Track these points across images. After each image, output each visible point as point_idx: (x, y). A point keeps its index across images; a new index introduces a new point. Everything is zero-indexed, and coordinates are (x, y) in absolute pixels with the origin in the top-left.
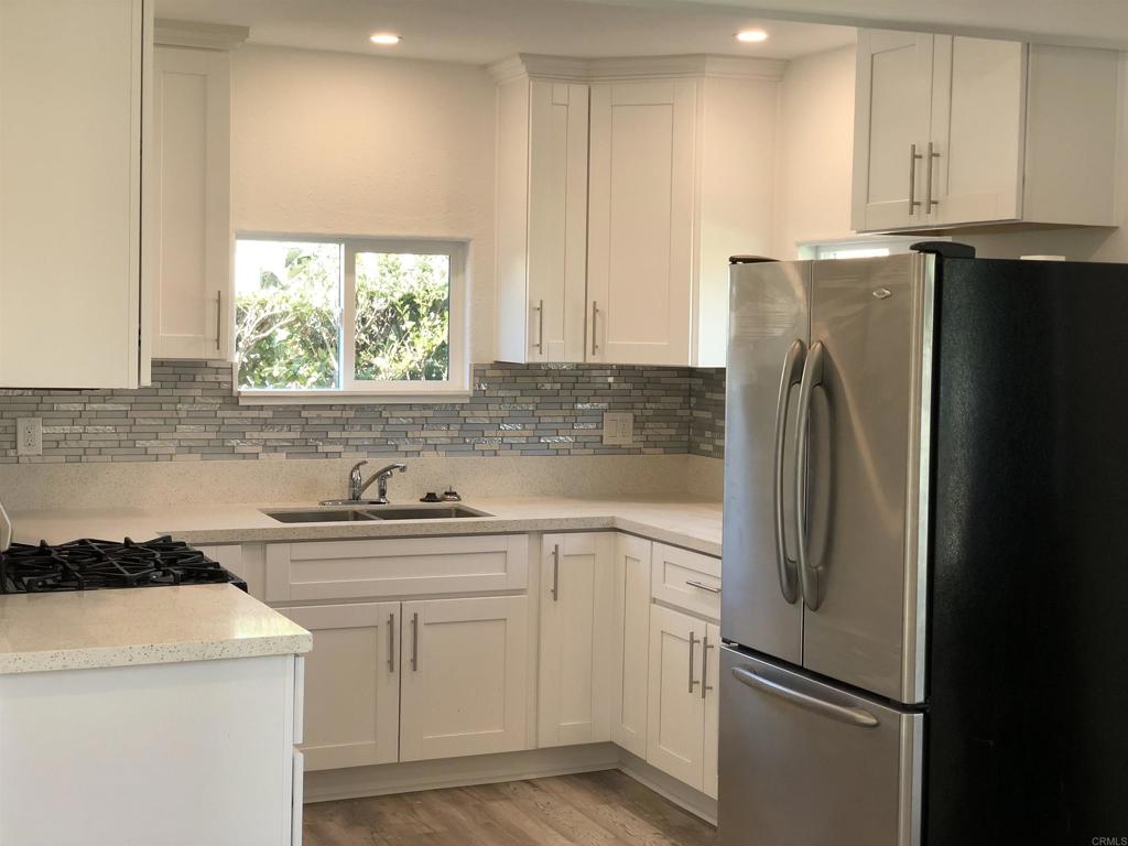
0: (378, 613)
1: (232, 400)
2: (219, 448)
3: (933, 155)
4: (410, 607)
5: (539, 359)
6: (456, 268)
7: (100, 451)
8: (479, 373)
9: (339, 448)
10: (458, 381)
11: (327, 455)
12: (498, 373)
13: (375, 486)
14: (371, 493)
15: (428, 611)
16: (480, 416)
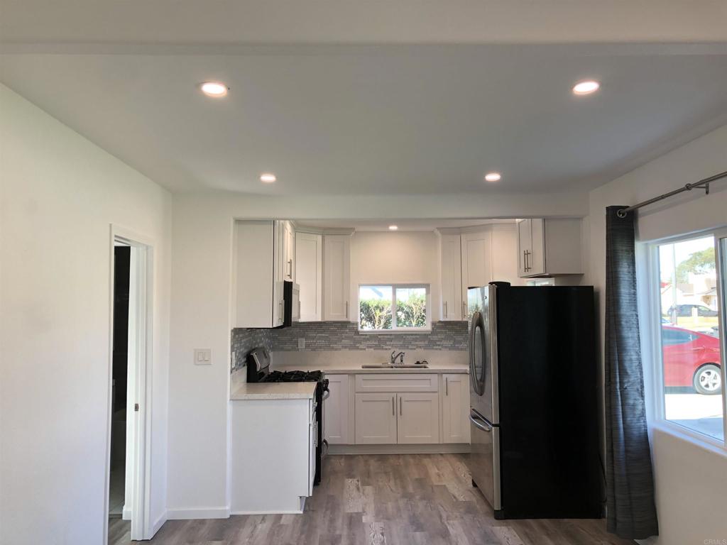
0: (389, 397)
1: (357, 333)
2: (354, 347)
3: (528, 254)
4: (399, 395)
5: (447, 320)
6: (428, 292)
7: (320, 348)
8: (433, 324)
9: (390, 347)
10: (427, 327)
11: (386, 349)
12: (441, 324)
13: (399, 358)
14: (398, 360)
15: (406, 397)
16: (435, 338)
